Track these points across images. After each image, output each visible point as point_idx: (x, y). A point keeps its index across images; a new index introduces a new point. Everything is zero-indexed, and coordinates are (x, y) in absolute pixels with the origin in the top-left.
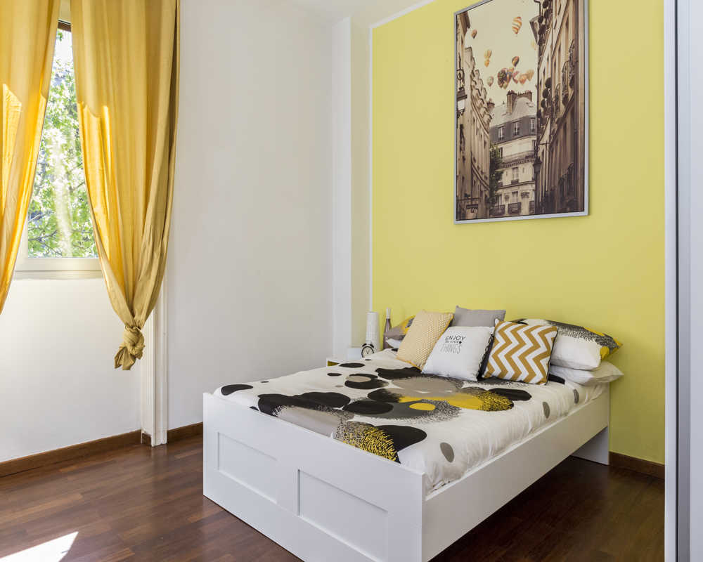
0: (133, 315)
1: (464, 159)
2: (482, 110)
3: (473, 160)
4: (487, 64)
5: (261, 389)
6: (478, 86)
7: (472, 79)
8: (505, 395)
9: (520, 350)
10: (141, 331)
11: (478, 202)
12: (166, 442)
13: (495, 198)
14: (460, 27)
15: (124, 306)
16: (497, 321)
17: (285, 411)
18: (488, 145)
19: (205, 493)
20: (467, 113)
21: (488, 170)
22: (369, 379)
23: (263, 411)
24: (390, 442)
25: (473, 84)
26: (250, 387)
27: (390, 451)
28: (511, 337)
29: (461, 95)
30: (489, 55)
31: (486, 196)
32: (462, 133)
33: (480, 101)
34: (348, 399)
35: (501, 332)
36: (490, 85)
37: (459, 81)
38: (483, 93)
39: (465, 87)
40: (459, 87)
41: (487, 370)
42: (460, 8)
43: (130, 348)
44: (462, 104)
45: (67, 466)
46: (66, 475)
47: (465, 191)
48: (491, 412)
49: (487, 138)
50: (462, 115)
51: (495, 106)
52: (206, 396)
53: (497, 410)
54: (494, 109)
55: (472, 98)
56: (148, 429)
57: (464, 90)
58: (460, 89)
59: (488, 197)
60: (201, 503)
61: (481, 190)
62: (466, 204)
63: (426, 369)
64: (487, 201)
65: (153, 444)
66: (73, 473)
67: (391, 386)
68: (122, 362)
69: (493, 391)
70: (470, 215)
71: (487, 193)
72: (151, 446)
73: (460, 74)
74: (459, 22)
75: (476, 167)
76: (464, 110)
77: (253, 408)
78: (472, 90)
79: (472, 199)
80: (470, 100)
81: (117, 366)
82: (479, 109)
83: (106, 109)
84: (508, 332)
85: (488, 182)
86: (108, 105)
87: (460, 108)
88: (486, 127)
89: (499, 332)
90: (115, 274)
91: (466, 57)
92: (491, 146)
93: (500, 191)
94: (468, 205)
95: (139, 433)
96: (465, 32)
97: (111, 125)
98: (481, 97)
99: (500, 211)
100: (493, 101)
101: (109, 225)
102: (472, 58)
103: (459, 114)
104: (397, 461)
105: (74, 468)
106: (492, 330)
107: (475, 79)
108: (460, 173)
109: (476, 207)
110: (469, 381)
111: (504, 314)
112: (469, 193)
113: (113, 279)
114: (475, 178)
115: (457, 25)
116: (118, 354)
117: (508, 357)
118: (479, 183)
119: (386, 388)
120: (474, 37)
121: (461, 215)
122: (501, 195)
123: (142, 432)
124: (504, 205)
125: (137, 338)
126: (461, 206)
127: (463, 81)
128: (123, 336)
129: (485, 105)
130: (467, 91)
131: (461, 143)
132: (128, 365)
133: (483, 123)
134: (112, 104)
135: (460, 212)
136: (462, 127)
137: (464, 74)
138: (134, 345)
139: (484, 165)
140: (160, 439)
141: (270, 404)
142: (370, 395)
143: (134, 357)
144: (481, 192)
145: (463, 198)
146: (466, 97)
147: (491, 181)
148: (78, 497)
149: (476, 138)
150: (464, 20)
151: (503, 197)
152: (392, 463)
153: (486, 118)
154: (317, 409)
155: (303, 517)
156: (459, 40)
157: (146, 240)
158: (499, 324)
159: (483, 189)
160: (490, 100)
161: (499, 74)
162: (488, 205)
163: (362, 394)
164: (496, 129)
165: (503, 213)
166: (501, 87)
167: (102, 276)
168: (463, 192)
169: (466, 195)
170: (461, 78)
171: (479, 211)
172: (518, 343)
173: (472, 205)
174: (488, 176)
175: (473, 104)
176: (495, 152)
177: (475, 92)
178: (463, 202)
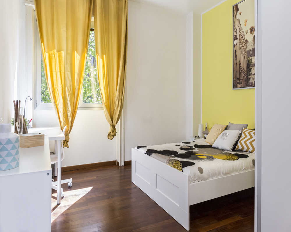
0: (113, 122)
1: (236, 64)
2: (244, 44)
3: (240, 64)
4: (245, 25)
5: (150, 148)
6: (242, 34)
7: (239, 31)
8: (237, 156)
9: (250, 140)
10: (115, 127)
11: (242, 81)
12: (124, 165)
13: (249, 79)
14: (235, 11)
15: (110, 119)
16: (244, 128)
17: (153, 155)
18: (246, 58)
19: (132, 181)
20: (238, 45)
21: (246, 67)
22: (190, 147)
23: (147, 154)
24: (181, 165)
25: (240, 33)
26: (146, 147)
27: (181, 168)
28: (248, 135)
29: (235, 38)
30: (246, 21)
31: (245, 78)
32: (236, 53)
33: (243, 40)
34: (178, 153)
35: (244, 133)
36: (247, 33)
37: (234, 33)
38: (244, 37)
39: (237, 35)
40: (234, 35)
41: (237, 147)
42: (235, 3)
43: (111, 133)
44: (236, 42)
45: (93, 169)
46: (93, 171)
47: (237, 76)
48: (227, 161)
49: (246, 55)
50: (236, 46)
51: (249, 42)
52: (132, 149)
53: (230, 160)
54: (248, 43)
55: (240, 39)
56: (118, 160)
57: (236, 36)
58: (235, 36)
59: (246, 79)
60: (131, 184)
61: (243, 76)
62: (237, 82)
63: (213, 146)
64: (246, 81)
65: (120, 165)
66: (95, 171)
67: (196, 150)
68: (110, 137)
69: (234, 154)
70: (239, 86)
71: (245, 77)
72: (119, 165)
73: (235, 30)
74: (235, 9)
75: (241, 66)
76: (236, 44)
77: (145, 153)
78: (239, 36)
79: (240, 80)
80: (239, 40)
81: (108, 138)
82: (242, 43)
83: (104, 56)
84: (247, 133)
85: (246, 73)
86: (105, 54)
87: (235, 43)
88: (245, 50)
89: (243, 133)
90: (107, 108)
91: (237, 23)
92: (247, 58)
93: (250, 76)
94: (238, 82)
95: (116, 161)
96: (237, 13)
97: (106, 61)
98: (243, 39)
99: (251, 84)
100: (248, 40)
101: (105, 93)
102: (240, 23)
103: (234, 46)
104: (182, 171)
105: (95, 170)
106: (240, 132)
107: (241, 31)
108: (235, 69)
109: (241, 83)
110: (228, 151)
111: (247, 126)
112: (238, 77)
113: (106, 111)
114: (241, 71)
115: (234, 10)
116: (108, 135)
117: (245, 142)
118: (242, 73)
119: (194, 150)
120: (240, 15)
121: (235, 86)
122: (251, 78)
123: (117, 161)
124: (252, 82)
125: (114, 129)
126: (235, 83)
127: (236, 33)
128: (109, 129)
129: (245, 42)
130: (238, 37)
131: (235, 57)
132: (111, 138)
133: (244, 49)
134: (106, 54)
135: (235, 85)
136: (236, 51)
137: (236, 30)
138: (113, 132)
139: (244, 66)
140: (122, 164)
141: (149, 152)
142: (186, 152)
143: (113, 136)
144: (243, 77)
145: (236, 79)
146: (237, 39)
147: (247, 72)
148: (95, 177)
149: (241, 55)
150: (236, 8)
151: (252, 79)
152: (180, 172)
153: (245, 47)
154: (165, 155)
155: (158, 190)
156: (234, 16)
157: (116, 98)
158: (244, 130)
159: (244, 75)
160: (247, 39)
161: (250, 29)
162: (246, 82)
163: (184, 152)
164: (249, 51)
165: (252, 85)
166: (251, 34)
167: (103, 110)
168: (236, 77)
169: (237, 78)
170: (235, 31)
171: (243, 84)
172: (250, 137)
173: (240, 82)
174: (246, 70)
175: (240, 41)
176: (249, 60)
177: (241, 37)
178: (236, 81)
